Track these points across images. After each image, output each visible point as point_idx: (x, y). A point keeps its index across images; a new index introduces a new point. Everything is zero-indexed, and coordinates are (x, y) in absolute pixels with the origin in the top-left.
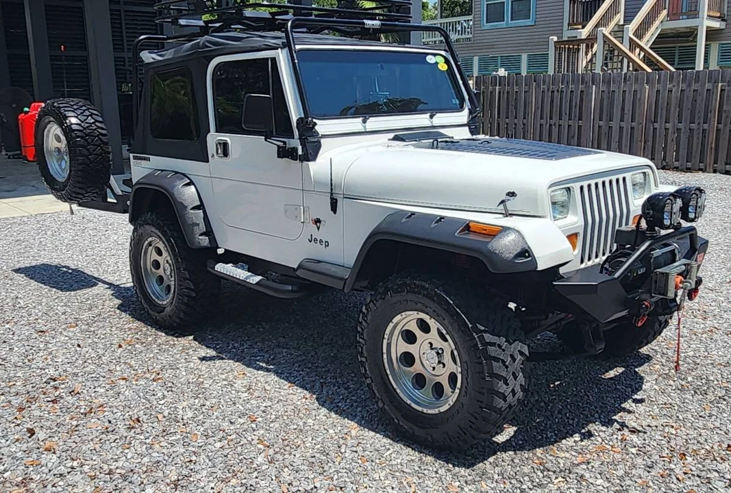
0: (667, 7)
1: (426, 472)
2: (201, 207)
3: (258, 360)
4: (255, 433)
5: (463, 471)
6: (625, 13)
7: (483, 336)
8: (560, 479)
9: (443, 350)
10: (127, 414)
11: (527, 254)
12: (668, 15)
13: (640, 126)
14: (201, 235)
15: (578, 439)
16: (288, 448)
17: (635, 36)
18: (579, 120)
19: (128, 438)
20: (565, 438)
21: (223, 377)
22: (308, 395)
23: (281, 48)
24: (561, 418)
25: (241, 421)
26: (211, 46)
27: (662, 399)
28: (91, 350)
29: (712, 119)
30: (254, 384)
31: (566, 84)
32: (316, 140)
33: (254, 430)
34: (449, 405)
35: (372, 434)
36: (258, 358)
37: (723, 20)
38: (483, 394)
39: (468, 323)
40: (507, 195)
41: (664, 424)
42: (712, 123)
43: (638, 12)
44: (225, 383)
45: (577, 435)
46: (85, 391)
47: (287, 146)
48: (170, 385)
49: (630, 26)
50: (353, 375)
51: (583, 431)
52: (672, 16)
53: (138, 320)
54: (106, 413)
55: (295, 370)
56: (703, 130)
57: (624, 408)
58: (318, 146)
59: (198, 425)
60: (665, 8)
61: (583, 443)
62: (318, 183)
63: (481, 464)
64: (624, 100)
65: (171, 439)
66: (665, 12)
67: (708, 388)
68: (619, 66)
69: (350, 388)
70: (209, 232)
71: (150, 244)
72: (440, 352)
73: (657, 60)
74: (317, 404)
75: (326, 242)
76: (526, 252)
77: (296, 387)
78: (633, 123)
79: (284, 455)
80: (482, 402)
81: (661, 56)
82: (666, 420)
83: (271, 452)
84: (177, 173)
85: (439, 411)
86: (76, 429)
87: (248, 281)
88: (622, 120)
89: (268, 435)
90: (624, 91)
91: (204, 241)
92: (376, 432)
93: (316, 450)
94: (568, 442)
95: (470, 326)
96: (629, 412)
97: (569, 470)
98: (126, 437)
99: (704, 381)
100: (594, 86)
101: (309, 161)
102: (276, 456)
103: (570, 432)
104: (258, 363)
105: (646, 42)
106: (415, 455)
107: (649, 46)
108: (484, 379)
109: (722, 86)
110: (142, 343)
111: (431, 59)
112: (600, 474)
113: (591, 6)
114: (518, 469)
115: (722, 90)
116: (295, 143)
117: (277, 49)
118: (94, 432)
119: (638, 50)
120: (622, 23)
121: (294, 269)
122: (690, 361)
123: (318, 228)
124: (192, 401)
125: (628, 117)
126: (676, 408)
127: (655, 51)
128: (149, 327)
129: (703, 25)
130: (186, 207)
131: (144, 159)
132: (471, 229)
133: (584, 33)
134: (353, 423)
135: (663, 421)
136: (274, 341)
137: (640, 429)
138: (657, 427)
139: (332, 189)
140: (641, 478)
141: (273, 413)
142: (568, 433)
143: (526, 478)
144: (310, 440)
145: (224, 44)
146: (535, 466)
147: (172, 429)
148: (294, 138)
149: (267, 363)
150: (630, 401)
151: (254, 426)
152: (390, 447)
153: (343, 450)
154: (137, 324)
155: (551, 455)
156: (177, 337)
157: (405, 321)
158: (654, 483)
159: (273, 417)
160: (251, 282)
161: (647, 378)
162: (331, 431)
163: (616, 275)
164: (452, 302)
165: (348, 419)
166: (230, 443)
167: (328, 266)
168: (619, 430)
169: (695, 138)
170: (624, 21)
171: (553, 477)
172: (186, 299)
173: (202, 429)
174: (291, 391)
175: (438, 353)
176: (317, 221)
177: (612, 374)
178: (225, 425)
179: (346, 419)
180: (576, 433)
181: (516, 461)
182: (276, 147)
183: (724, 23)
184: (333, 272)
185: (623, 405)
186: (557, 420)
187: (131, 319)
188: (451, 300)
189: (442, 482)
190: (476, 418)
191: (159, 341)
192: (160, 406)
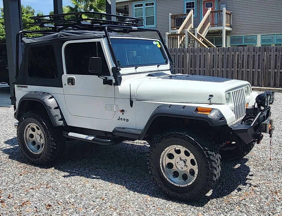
0: (210, 21)
1: (186, 210)
2: (58, 108)
3: (91, 175)
4: (107, 204)
5: (201, 208)
6: (194, 23)
7: (207, 152)
8: (238, 206)
9: (186, 160)
10: (43, 203)
11: (223, 118)
12: (211, 25)
13: (207, 69)
14: (59, 120)
15: (237, 191)
16: (124, 209)
17: (199, 33)
18: (182, 67)
19: (49, 213)
20: (232, 192)
21: (79, 183)
22: (122, 187)
23: (103, 38)
24: (227, 184)
25: (98, 200)
26: (64, 36)
27: (259, 174)
28: (6, 178)
29: (235, 66)
30: (95, 185)
31: (176, 52)
32: (120, 76)
33: (105, 203)
34: (192, 182)
35: (157, 199)
36: (90, 174)
37: (231, 27)
38: (209, 175)
39: (201, 147)
40: (209, 96)
41: (264, 183)
42: (235, 68)
43: (200, 23)
44: (81, 185)
45: (236, 190)
46: (15, 196)
47: (108, 79)
48: (56, 189)
49: (197, 29)
50: (136, 177)
51: (237, 188)
52: (213, 25)
53: (22, 163)
54: (32, 204)
55: (110, 177)
56: (232, 71)
57: (247, 178)
58: (121, 79)
59: (79, 204)
60: (209, 22)
61: (239, 193)
62: (123, 94)
63: (206, 205)
64: (200, 59)
65: (69, 211)
66: (209, 24)
67: (273, 168)
68: (193, 45)
69: (138, 182)
70: (63, 119)
71: (29, 127)
72: (185, 161)
73: (209, 43)
74: (127, 190)
75: (127, 119)
76: (222, 118)
77: (114, 184)
78: (204, 69)
79: (124, 211)
80: (208, 179)
81: (210, 41)
82: (264, 181)
83: (118, 211)
84: (44, 93)
85: (188, 185)
86: (21, 212)
87: (88, 139)
88: (200, 67)
89: (113, 204)
90: (200, 56)
91: (61, 123)
92: (159, 198)
93: (137, 208)
94: (234, 193)
95: (202, 148)
96: (250, 180)
97: (239, 202)
98: (48, 213)
99: (270, 166)
100: (188, 53)
101: (118, 85)
102: (121, 212)
103: (233, 189)
104: (91, 176)
105: (204, 35)
106: (178, 205)
107: (205, 36)
108: (209, 169)
109: (238, 53)
110: (31, 173)
111: (155, 43)
112: (251, 203)
113: (180, 20)
114: (221, 205)
115: (238, 55)
116: (111, 77)
117: (101, 38)
118: (31, 213)
119: (201, 38)
120: (193, 27)
121: (111, 132)
122: (262, 159)
123: (123, 114)
124: (70, 194)
125: (202, 65)
126: (265, 176)
127: (207, 39)
128: (30, 166)
129: (224, 29)
130: (51, 108)
131: (24, 87)
132: (198, 110)
133: (179, 31)
134: (147, 195)
135: (263, 182)
136: (93, 166)
137: (257, 185)
138: (262, 184)
139: (130, 97)
140: (266, 202)
141: (110, 195)
142: (232, 190)
143: (225, 208)
144: (132, 204)
145: (72, 35)
146: (226, 203)
147: (67, 207)
148: (110, 76)
149: (96, 176)
150: (248, 176)
151: (104, 202)
152: (167, 203)
153: (148, 207)
154: (23, 165)
155: (230, 198)
156: (46, 169)
157: (170, 149)
158: (271, 204)
159: (111, 197)
160: (90, 139)
161: (250, 167)
162: (139, 200)
163: (252, 125)
164: (194, 140)
165: (144, 194)
166: (98, 210)
167: (130, 130)
168: (250, 186)
169: (229, 74)
170: (194, 26)
171: (235, 206)
172: (51, 151)
173: (82, 206)
174: (113, 186)
175: (184, 162)
176: (123, 111)
177: (237, 167)
178: (92, 203)
179: (143, 194)
180: (235, 189)
181: (219, 202)
182: (103, 79)
183: (231, 28)
184: (133, 132)
185: (247, 177)
186: (226, 185)
187: (19, 163)
188: (193, 138)
189: (194, 213)
190: (205, 186)
191: (38, 171)
192: (56, 198)
